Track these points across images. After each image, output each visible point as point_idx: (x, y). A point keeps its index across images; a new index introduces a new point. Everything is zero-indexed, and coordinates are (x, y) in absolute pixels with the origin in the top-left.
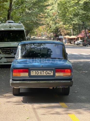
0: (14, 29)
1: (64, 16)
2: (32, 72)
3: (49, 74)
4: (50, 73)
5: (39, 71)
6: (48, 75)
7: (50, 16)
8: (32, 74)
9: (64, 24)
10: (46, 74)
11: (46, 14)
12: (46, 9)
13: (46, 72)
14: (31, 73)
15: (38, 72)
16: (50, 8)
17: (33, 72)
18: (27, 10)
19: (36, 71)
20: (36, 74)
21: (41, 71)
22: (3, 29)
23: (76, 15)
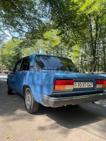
2: (75, 84)
6: (89, 87)
8: (75, 87)
15: (80, 84)
19: (79, 83)
21: (83, 83)
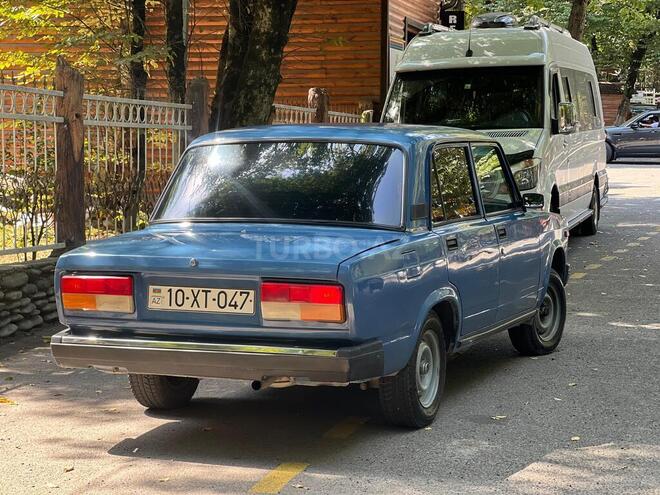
3: (235, 306)
5: (188, 291)
6: (229, 310)
8: (152, 306)
10: (222, 304)
13: (222, 296)
14: (151, 299)
15: (180, 294)
17: (159, 291)
19: (174, 289)
20: (174, 307)
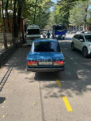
0: (35, 28)
1: (56, 21)
2: (39, 62)
4: (50, 63)
7: (51, 21)
8: (39, 64)
9: (56, 24)
11: (49, 20)
12: (49, 18)
13: (48, 63)
16: (51, 18)
18: (42, 19)
19: (42, 62)
20: (42, 64)
21: (45, 62)
22: (30, 29)
23: (61, 21)
